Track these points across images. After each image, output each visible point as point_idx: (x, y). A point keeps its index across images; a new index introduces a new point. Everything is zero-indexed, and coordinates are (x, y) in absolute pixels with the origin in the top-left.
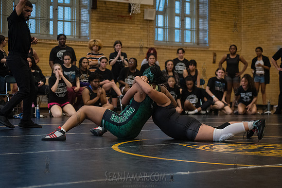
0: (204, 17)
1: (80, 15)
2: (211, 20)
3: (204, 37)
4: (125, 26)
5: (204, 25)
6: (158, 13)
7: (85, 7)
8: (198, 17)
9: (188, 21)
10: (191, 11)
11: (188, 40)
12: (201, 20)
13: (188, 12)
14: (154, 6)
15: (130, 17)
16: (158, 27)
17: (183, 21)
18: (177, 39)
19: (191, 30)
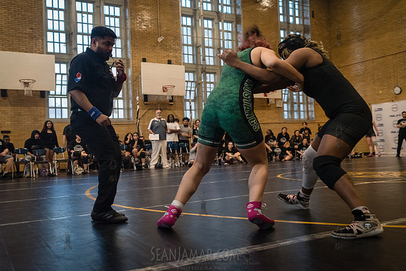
0: (311, 104)
2: (316, 105)
3: (312, 115)
4: (265, 111)
5: (311, 108)
6: (284, 103)
8: (308, 103)
9: (302, 106)
10: (303, 100)
11: (302, 117)
12: (309, 105)
13: (301, 101)
14: (282, 99)
15: (269, 106)
16: (284, 111)
17: (299, 106)
18: (296, 118)
19: (304, 111)
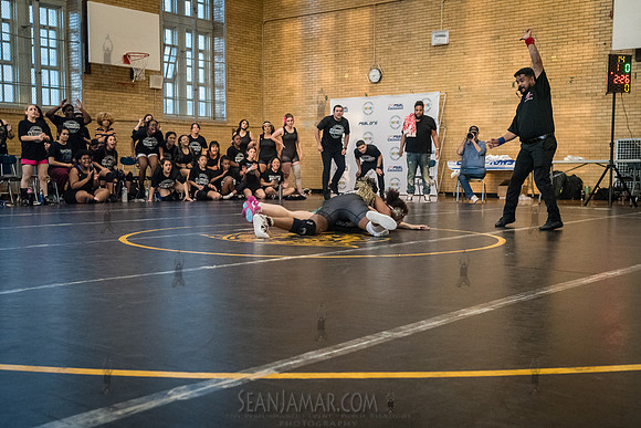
0: (221, 87)
1: (69, 80)
2: (229, 90)
3: (221, 110)
4: (126, 95)
5: (221, 95)
6: (166, 80)
7: (77, 71)
8: (214, 86)
9: (202, 90)
10: (205, 79)
11: (202, 114)
12: (217, 90)
13: (201, 80)
14: (161, 72)
15: (133, 85)
16: (166, 98)
17: (196, 91)
18: (190, 112)
19: (206, 101)
